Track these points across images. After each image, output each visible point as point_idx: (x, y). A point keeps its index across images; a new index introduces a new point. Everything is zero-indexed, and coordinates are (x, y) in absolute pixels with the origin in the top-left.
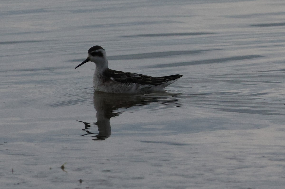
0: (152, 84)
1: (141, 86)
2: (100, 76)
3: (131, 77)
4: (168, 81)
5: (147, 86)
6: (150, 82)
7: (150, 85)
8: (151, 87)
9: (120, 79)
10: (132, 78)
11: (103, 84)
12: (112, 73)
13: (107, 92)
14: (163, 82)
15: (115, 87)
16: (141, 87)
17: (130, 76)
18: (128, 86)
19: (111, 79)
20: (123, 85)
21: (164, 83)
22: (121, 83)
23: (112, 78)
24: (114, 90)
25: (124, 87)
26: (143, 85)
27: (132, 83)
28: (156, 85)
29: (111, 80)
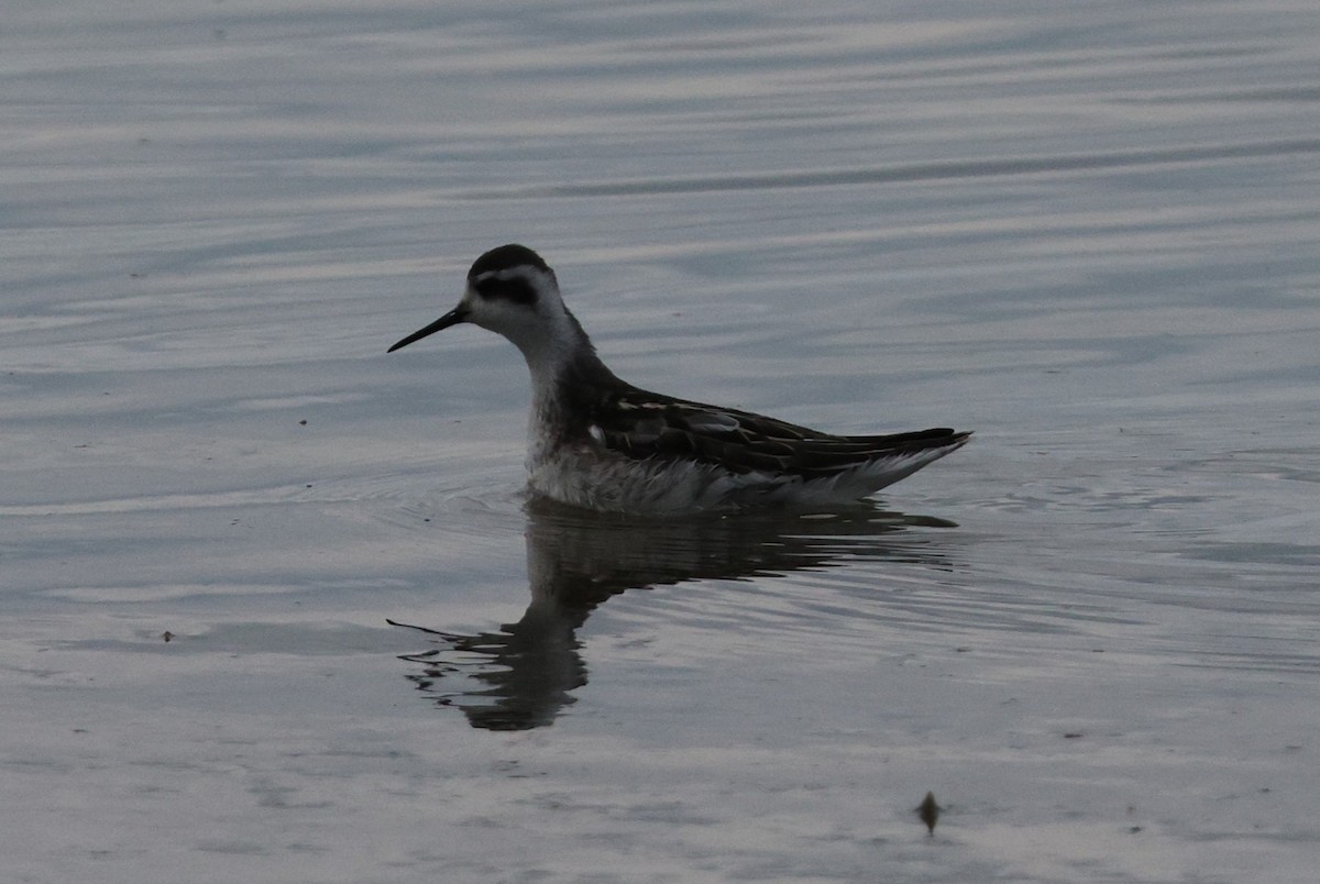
0: (790, 471)
1: (725, 478)
2: (547, 411)
3: (689, 429)
4: (875, 457)
5: (757, 477)
6: (778, 457)
7: (777, 476)
8: (780, 485)
9: (627, 436)
10: (689, 435)
11: (551, 456)
12: (605, 400)
13: (563, 499)
14: (851, 462)
15: (598, 476)
16: (724, 482)
17: (685, 426)
18: (656, 474)
19: (589, 434)
20: (636, 471)
21: (855, 467)
22: (627, 461)
23: (595, 432)
24: (591, 493)
25: (635, 480)
26: (736, 476)
27: (681, 460)
28: (808, 477)
29: (589, 440)
